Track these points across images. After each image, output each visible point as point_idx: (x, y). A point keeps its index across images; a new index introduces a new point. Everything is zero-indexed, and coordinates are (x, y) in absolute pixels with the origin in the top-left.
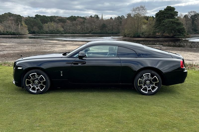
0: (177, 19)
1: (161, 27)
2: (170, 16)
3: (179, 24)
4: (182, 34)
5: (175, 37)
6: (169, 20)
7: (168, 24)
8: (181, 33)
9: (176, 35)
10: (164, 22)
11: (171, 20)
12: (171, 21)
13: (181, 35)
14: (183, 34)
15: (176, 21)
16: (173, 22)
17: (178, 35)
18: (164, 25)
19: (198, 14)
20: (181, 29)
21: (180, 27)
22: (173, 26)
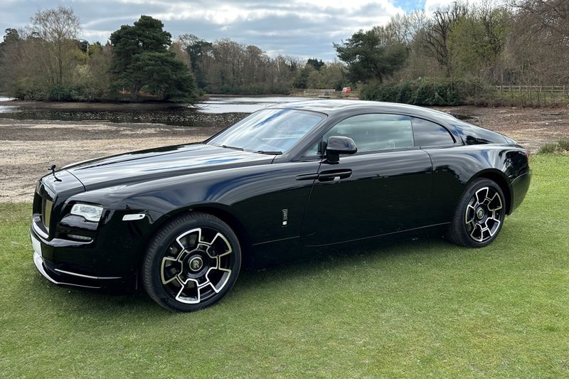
0: (172, 53)
1: (132, 73)
2: (151, 43)
3: (178, 66)
4: (187, 94)
5: (173, 102)
6: (151, 54)
7: (152, 65)
8: (186, 91)
9: (173, 96)
10: (138, 60)
11: (157, 54)
12: (159, 58)
13: (186, 97)
14: (190, 93)
15: (169, 59)
16: (164, 62)
17: (179, 96)
18: (139, 68)
19: (202, 42)
20: (185, 80)
21: (183, 74)
22: (164, 71)
